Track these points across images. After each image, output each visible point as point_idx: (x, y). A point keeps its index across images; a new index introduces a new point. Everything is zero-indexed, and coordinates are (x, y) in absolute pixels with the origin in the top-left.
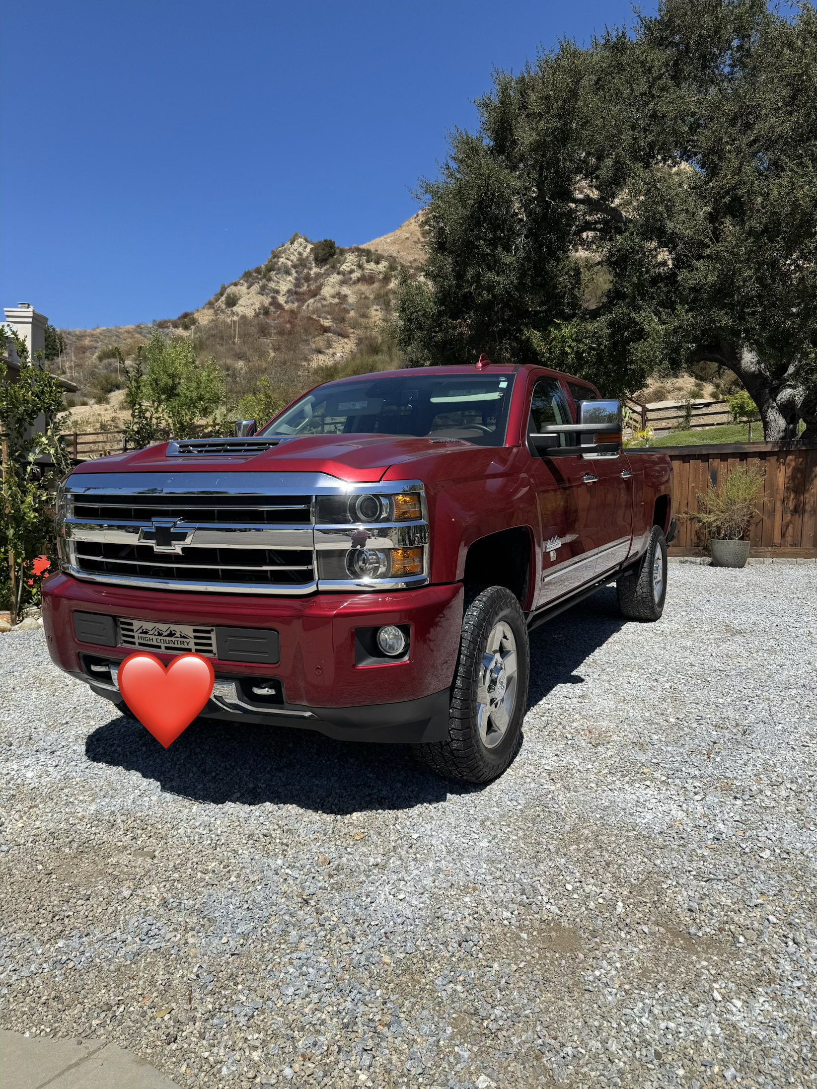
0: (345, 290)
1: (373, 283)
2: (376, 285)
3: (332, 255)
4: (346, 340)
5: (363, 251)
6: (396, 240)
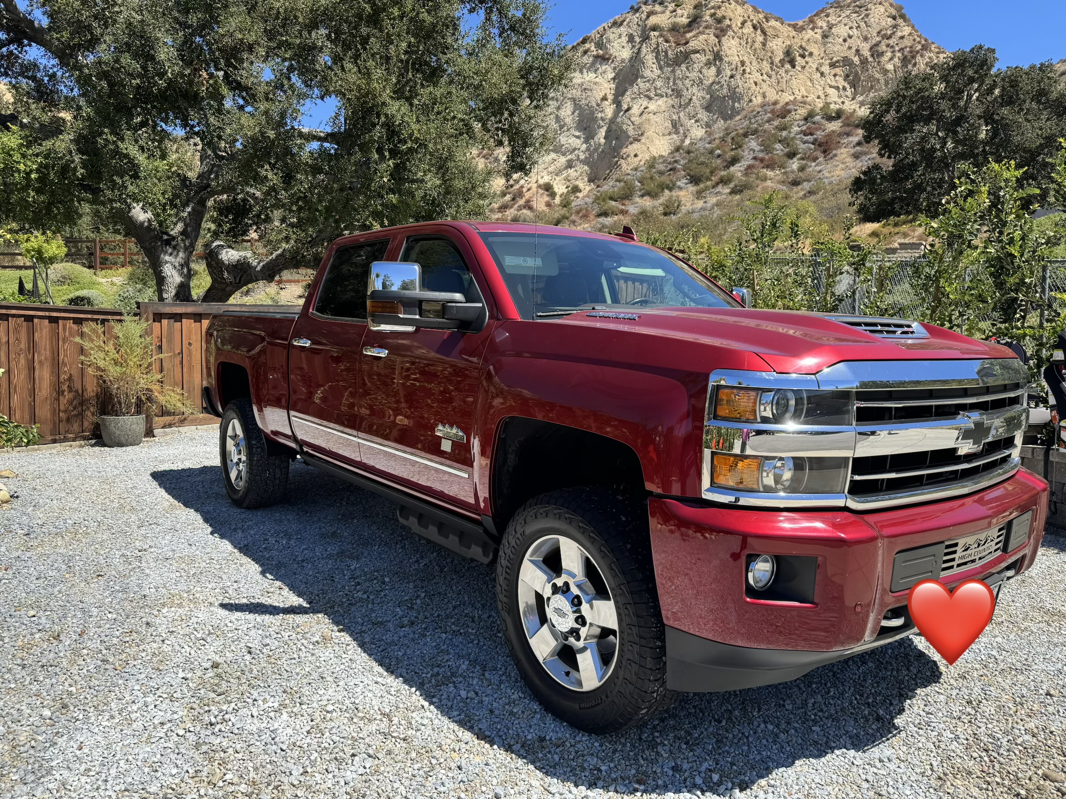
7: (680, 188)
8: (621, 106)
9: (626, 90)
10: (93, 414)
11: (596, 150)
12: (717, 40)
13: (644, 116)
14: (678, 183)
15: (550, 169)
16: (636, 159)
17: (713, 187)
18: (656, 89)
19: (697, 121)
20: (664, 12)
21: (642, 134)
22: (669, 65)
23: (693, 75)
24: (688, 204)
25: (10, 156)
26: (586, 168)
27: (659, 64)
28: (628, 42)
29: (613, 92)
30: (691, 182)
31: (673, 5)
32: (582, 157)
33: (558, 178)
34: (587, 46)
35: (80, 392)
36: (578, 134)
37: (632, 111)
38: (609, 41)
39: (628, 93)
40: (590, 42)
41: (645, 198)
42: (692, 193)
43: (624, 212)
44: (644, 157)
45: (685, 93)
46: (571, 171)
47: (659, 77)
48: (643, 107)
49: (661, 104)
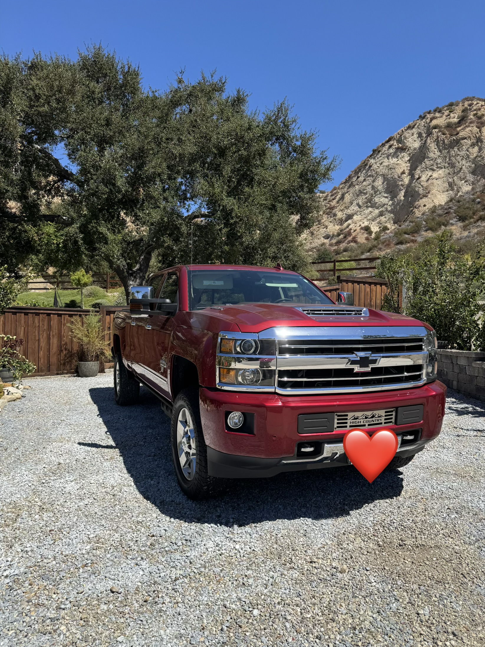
7: (452, 224)
8: (414, 176)
9: (418, 167)
10: (76, 361)
11: (398, 204)
12: (478, 130)
13: (430, 182)
14: (451, 221)
15: (368, 218)
16: (424, 208)
17: (475, 222)
18: (437, 164)
19: (466, 182)
20: (441, 117)
21: (429, 193)
22: (445, 149)
23: (462, 153)
24: (458, 234)
25: (50, 237)
26: (392, 215)
27: (439, 148)
28: (418, 137)
29: (409, 168)
30: (460, 220)
31: (448, 111)
32: (389, 209)
33: (373, 223)
34: (391, 142)
35: (70, 350)
36: (386, 195)
37: (422, 179)
38: (405, 138)
39: (419, 168)
40: (393, 140)
41: (428, 232)
42: (460, 227)
43: (414, 241)
44: (430, 205)
45: (457, 164)
46: (383, 219)
47: (439, 156)
48: (428, 176)
49: (441, 172)
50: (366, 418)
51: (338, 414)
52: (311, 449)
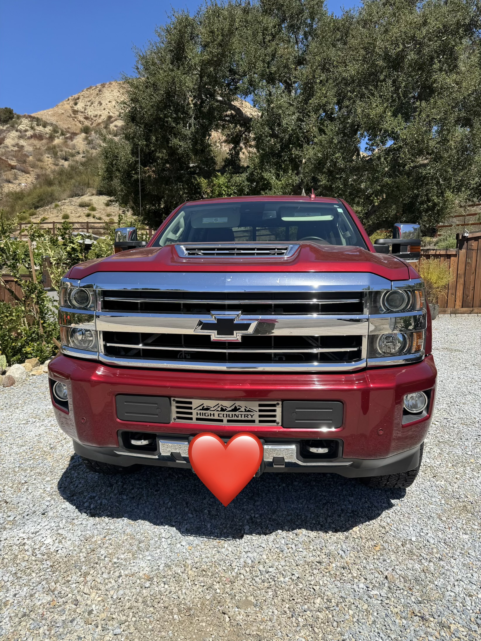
0: (22, 142)
1: (42, 139)
2: (44, 141)
3: (11, 118)
4: (28, 175)
5: (34, 118)
6: (55, 113)
50: (222, 410)
51: (177, 399)
52: (144, 442)
